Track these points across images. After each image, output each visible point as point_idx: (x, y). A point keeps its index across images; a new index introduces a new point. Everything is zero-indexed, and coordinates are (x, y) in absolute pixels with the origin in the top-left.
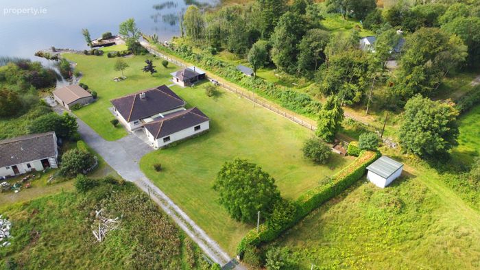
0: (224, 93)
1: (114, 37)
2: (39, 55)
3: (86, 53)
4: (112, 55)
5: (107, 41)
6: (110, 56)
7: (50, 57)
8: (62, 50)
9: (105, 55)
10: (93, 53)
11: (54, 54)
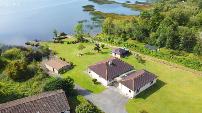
0: (145, 60)
1: (66, 35)
2: (28, 44)
3: (55, 42)
4: (69, 43)
5: (63, 37)
6: (68, 43)
7: (35, 45)
8: (41, 41)
9: (66, 43)
10: (58, 42)
11: (36, 43)
